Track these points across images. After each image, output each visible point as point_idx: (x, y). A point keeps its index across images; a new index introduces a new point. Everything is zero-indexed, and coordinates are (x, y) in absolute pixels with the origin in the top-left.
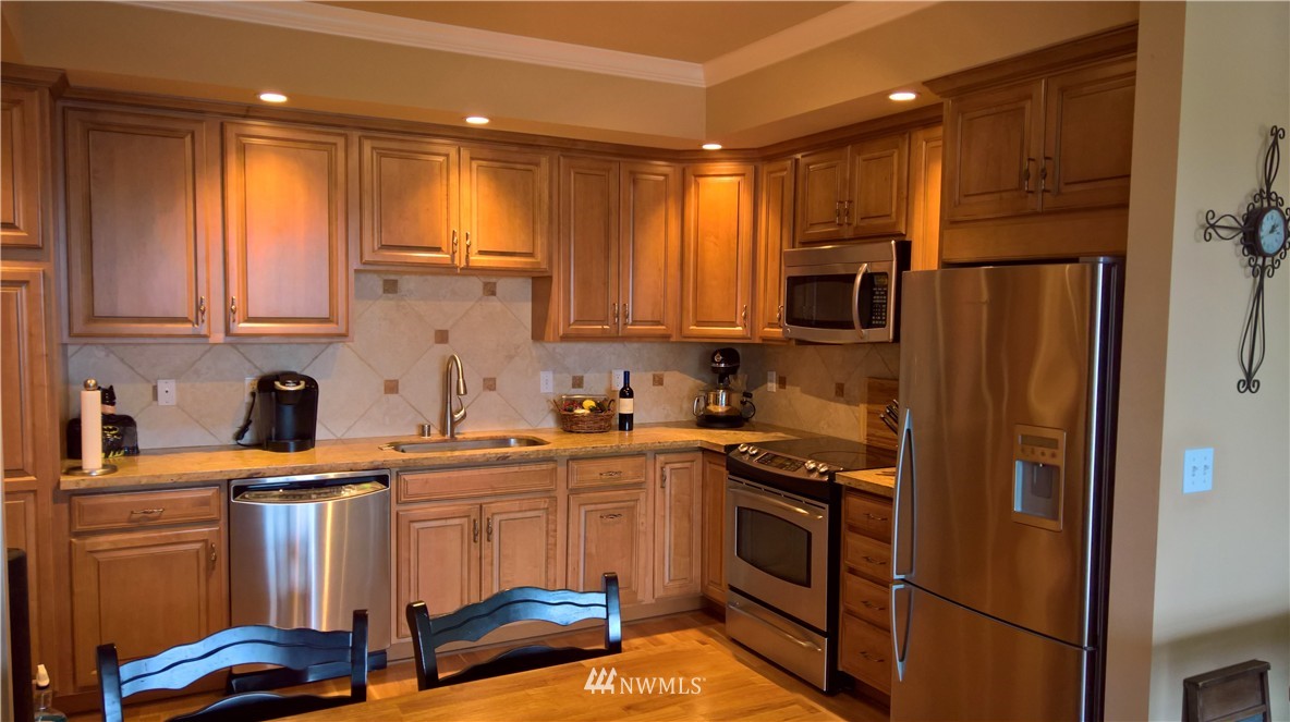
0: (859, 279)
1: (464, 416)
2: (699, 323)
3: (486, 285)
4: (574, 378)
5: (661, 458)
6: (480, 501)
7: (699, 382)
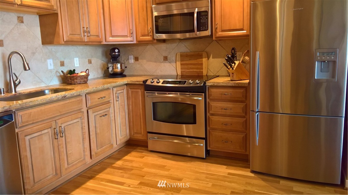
0: (195, 15)
1: (20, 82)
2: (113, 36)
3: (18, 17)
4: (61, 62)
5: (115, 89)
6: (54, 119)
7: (102, 62)
